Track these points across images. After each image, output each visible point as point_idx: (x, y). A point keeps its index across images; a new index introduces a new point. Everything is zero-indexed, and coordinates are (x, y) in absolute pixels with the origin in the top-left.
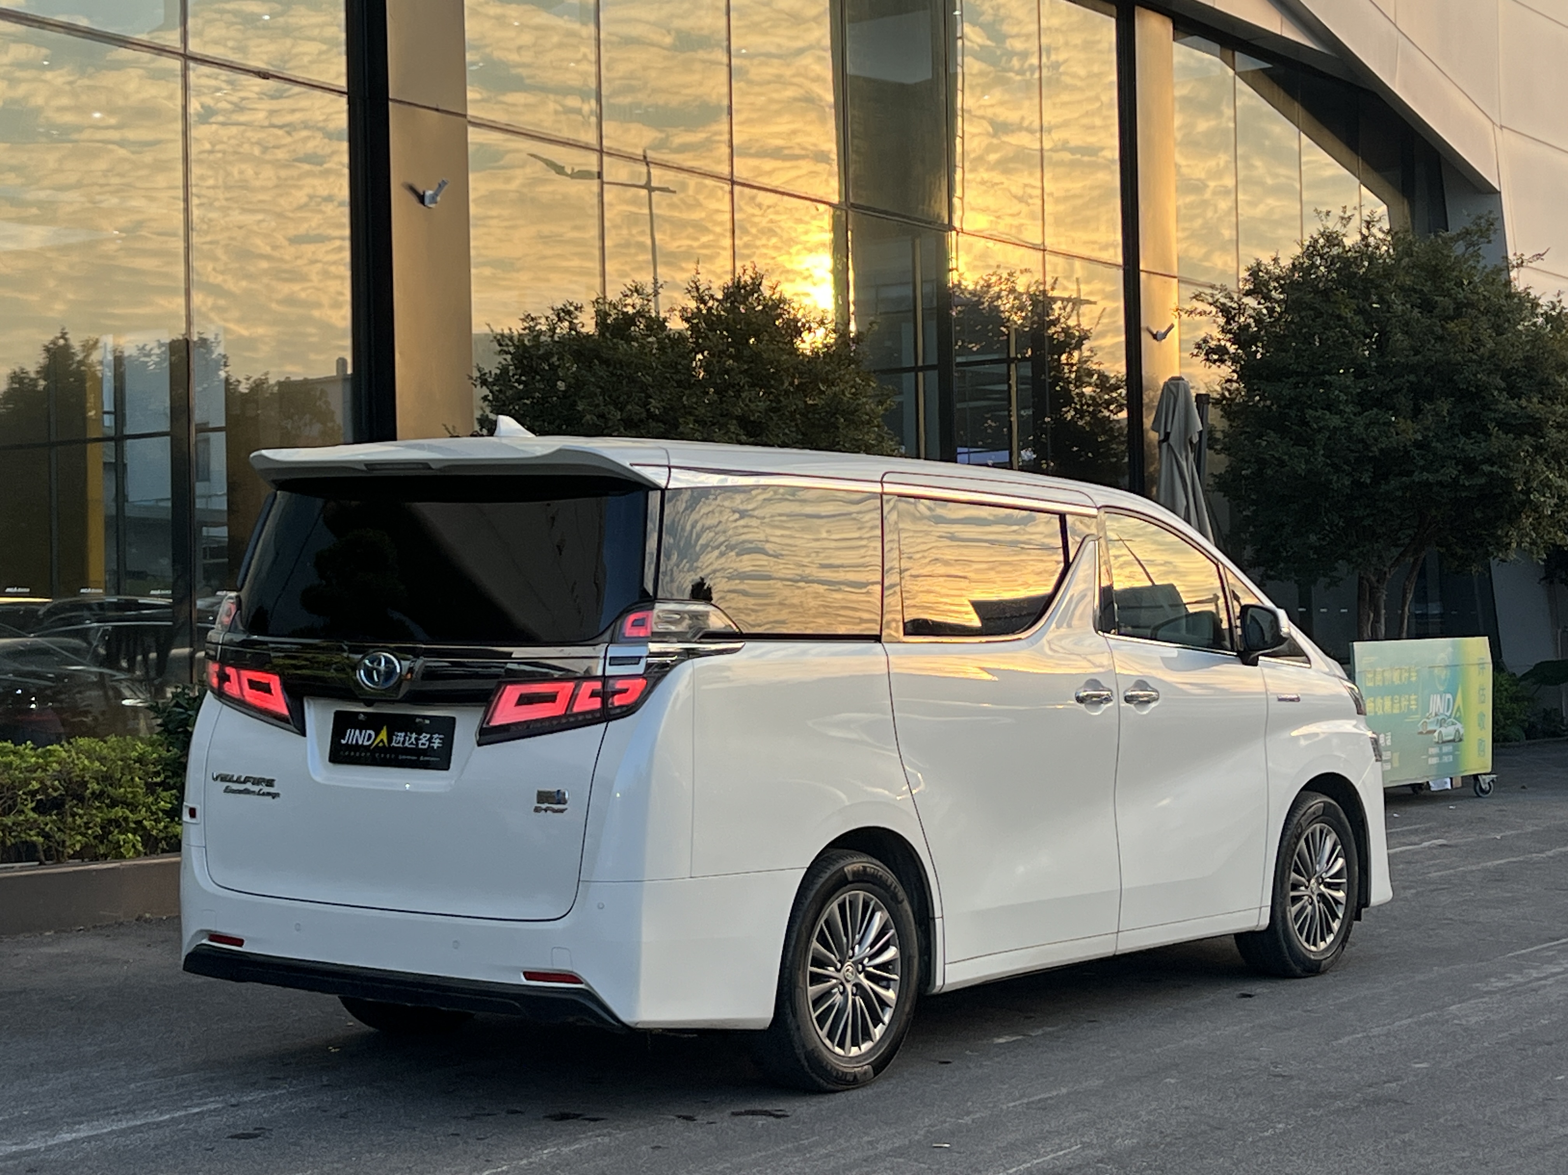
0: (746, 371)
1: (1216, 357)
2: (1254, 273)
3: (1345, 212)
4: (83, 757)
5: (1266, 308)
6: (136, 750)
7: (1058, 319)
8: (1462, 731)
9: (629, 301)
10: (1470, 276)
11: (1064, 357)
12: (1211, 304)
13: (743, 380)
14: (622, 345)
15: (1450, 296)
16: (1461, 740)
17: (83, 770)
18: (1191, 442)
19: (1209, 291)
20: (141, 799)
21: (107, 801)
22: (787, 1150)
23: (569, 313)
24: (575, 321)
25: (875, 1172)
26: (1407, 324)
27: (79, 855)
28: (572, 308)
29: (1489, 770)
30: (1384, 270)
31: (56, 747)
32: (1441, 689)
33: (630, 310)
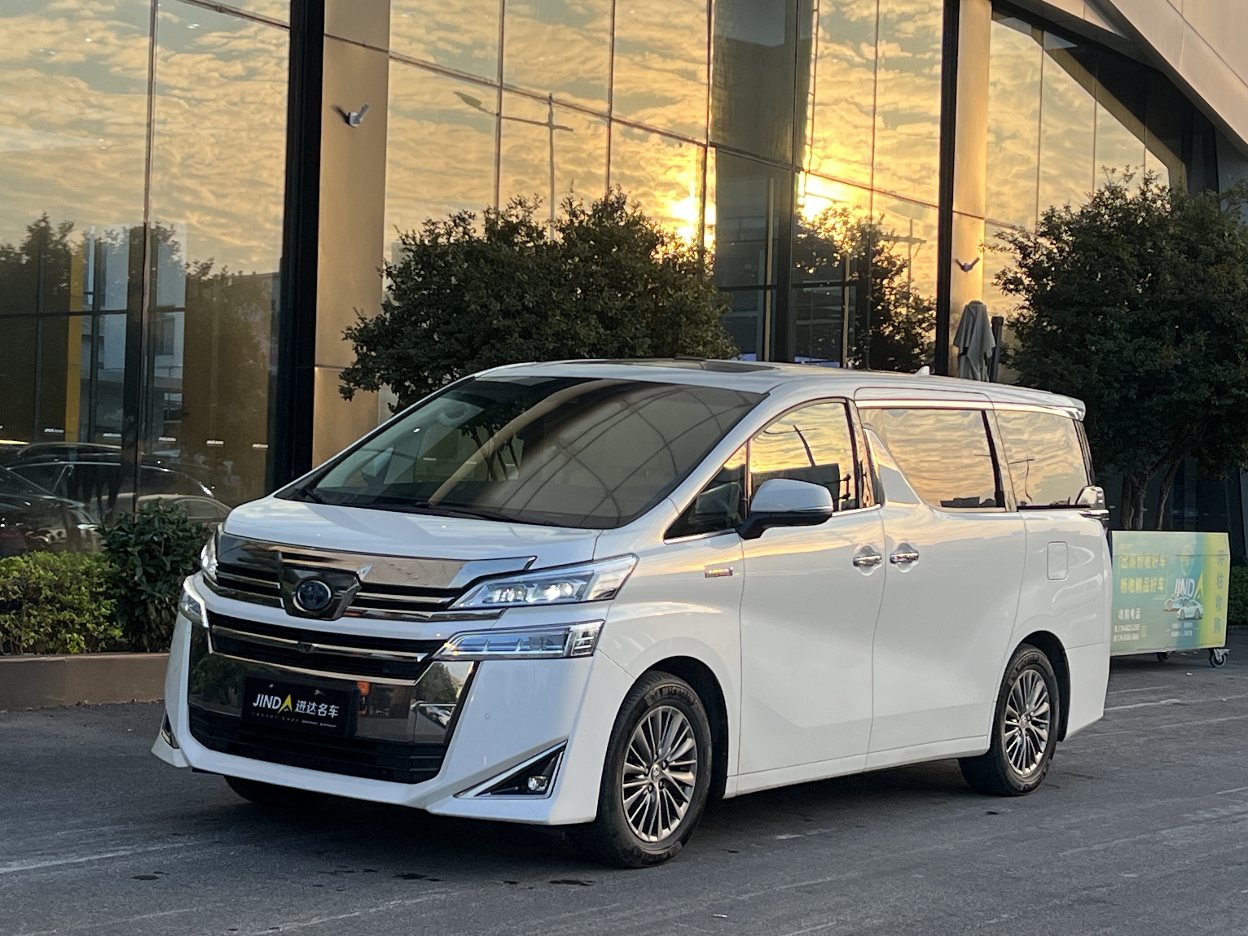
0: (607, 274)
1: (1012, 287)
2: (1049, 218)
3: (1128, 171)
4: (40, 568)
5: (1057, 248)
6: (83, 564)
7: (882, 250)
8: (1201, 611)
9: (514, 212)
10: (1231, 230)
11: (885, 282)
12: (1010, 242)
13: (603, 282)
14: (505, 249)
15: (1213, 245)
16: (1200, 618)
17: (39, 578)
18: (985, 357)
19: (1009, 231)
20: (86, 605)
21: (58, 605)
22: (592, 913)
23: (463, 220)
24: (468, 227)
25: (662, 933)
26: (1175, 267)
27: (33, 649)
28: (466, 216)
29: (1223, 645)
30: (1159, 220)
31: (18, 558)
32: (1185, 574)
33: (514, 220)
